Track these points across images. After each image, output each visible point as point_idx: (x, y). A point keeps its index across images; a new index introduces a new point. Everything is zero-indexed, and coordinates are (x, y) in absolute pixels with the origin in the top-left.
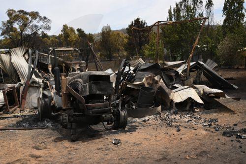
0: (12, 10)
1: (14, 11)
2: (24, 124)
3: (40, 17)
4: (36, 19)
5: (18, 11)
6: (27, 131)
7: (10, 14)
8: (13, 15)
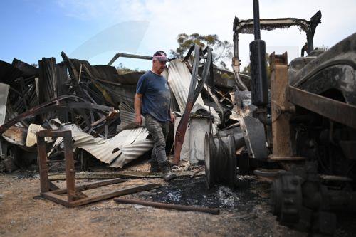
0: (184, 35)
1: (187, 36)
2: (171, 194)
3: (220, 42)
4: (214, 44)
5: (192, 36)
6: (174, 213)
7: (180, 40)
8: (184, 41)
